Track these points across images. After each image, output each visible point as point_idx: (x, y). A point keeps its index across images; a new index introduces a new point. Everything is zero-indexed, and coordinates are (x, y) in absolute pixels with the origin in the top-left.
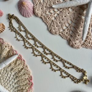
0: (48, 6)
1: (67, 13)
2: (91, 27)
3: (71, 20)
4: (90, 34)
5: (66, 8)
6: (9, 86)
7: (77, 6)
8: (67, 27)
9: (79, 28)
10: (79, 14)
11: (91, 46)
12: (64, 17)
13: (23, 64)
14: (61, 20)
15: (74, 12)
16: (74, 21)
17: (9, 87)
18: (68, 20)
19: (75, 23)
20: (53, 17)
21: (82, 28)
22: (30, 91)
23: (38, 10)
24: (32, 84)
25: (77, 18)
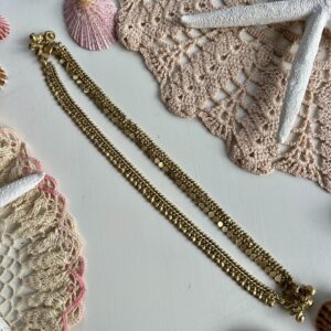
0: (167, 16)
1: (231, 48)
2: (314, 102)
3: (243, 70)
4: (308, 127)
5: (231, 29)
7: (269, 26)
8: (228, 96)
9: (271, 101)
10: (275, 53)
11: (307, 168)
12: (219, 57)
13: (56, 212)
14: (208, 68)
15: (257, 44)
16: (254, 76)
18: (234, 71)
19: (257, 83)
20: (181, 55)
21: (281, 104)
23: (130, 27)
25: (267, 66)
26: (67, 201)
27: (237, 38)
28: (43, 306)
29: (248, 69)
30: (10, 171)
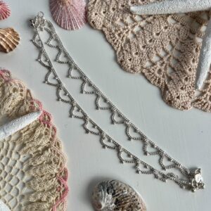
0: (120, 7)
1: (162, 28)
3: (170, 42)
5: (162, 16)
6: (7, 191)
8: (161, 59)
9: (189, 62)
10: (191, 32)
12: (154, 34)
13: (50, 137)
14: (148, 40)
15: (178, 26)
16: (177, 46)
17: (6, 193)
18: (164, 42)
19: (180, 51)
20: (130, 32)
21: (196, 64)
22: (58, 207)
23: (96, 14)
24: (66, 190)
25: (185, 40)
26: (58, 130)
27: (166, 21)
28: (40, 201)
29: (173, 42)
30: (19, 108)
